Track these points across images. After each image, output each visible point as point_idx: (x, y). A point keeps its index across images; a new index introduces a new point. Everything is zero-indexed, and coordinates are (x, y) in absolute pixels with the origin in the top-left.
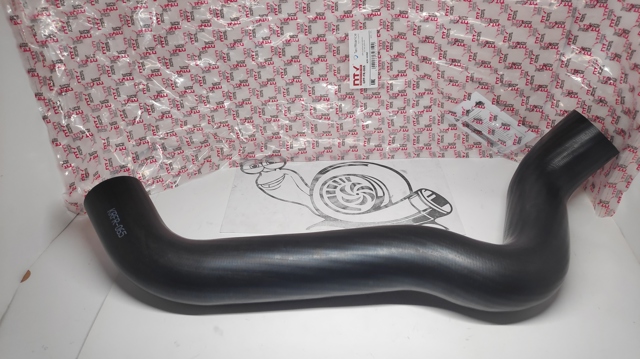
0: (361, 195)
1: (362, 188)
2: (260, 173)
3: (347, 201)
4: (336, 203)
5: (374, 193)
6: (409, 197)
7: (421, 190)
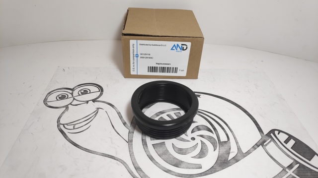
0: (198, 140)
1: (198, 128)
2: (67, 107)
3: (181, 151)
4: (164, 155)
5: (215, 136)
6: (262, 143)
7: (273, 131)
